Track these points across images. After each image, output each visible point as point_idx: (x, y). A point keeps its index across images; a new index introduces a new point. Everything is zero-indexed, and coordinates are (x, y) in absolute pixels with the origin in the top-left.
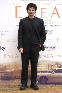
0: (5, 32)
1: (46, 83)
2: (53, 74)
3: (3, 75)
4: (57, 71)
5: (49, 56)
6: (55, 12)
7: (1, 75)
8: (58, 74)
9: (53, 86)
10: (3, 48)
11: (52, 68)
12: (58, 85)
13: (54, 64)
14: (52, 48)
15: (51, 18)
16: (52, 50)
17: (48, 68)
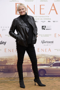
0: (6, 27)
1: (44, 76)
2: (51, 68)
3: (4, 68)
4: (55, 65)
5: (47, 50)
6: (53, 8)
7: (2, 68)
8: (56, 67)
9: (51, 78)
10: (4, 43)
11: (50, 62)
12: (56, 78)
13: (52, 58)
14: (50, 42)
15: (49, 14)
16: (50, 45)
17: (46, 61)
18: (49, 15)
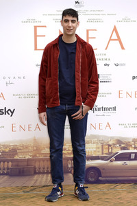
0: (14, 78)
2: (111, 163)
3: (10, 166)
4: (120, 157)
7: (6, 166)
9: (112, 187)
11: (110, 151)
12: (122, 185)
13: (114, 142)
14: (109, 109)
15: (106, 49)
17: (100, 150)
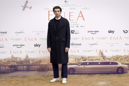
1: (74, 74)
2: (79, 66)
3: (39, 67)
4: (83, 64)
5: (76, 51)
6: (81, 15)
7: (37, 67)
8: (84, 66)
9: (79, 76)
10: (38, 45)
11: (79, 61)
12: (84, 75)
13: (80, 58)
14: (78, 45)
17: (75, 61)
18: (77, 21)
